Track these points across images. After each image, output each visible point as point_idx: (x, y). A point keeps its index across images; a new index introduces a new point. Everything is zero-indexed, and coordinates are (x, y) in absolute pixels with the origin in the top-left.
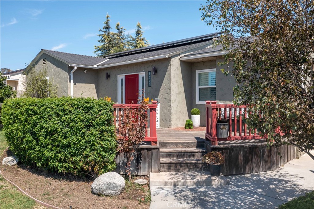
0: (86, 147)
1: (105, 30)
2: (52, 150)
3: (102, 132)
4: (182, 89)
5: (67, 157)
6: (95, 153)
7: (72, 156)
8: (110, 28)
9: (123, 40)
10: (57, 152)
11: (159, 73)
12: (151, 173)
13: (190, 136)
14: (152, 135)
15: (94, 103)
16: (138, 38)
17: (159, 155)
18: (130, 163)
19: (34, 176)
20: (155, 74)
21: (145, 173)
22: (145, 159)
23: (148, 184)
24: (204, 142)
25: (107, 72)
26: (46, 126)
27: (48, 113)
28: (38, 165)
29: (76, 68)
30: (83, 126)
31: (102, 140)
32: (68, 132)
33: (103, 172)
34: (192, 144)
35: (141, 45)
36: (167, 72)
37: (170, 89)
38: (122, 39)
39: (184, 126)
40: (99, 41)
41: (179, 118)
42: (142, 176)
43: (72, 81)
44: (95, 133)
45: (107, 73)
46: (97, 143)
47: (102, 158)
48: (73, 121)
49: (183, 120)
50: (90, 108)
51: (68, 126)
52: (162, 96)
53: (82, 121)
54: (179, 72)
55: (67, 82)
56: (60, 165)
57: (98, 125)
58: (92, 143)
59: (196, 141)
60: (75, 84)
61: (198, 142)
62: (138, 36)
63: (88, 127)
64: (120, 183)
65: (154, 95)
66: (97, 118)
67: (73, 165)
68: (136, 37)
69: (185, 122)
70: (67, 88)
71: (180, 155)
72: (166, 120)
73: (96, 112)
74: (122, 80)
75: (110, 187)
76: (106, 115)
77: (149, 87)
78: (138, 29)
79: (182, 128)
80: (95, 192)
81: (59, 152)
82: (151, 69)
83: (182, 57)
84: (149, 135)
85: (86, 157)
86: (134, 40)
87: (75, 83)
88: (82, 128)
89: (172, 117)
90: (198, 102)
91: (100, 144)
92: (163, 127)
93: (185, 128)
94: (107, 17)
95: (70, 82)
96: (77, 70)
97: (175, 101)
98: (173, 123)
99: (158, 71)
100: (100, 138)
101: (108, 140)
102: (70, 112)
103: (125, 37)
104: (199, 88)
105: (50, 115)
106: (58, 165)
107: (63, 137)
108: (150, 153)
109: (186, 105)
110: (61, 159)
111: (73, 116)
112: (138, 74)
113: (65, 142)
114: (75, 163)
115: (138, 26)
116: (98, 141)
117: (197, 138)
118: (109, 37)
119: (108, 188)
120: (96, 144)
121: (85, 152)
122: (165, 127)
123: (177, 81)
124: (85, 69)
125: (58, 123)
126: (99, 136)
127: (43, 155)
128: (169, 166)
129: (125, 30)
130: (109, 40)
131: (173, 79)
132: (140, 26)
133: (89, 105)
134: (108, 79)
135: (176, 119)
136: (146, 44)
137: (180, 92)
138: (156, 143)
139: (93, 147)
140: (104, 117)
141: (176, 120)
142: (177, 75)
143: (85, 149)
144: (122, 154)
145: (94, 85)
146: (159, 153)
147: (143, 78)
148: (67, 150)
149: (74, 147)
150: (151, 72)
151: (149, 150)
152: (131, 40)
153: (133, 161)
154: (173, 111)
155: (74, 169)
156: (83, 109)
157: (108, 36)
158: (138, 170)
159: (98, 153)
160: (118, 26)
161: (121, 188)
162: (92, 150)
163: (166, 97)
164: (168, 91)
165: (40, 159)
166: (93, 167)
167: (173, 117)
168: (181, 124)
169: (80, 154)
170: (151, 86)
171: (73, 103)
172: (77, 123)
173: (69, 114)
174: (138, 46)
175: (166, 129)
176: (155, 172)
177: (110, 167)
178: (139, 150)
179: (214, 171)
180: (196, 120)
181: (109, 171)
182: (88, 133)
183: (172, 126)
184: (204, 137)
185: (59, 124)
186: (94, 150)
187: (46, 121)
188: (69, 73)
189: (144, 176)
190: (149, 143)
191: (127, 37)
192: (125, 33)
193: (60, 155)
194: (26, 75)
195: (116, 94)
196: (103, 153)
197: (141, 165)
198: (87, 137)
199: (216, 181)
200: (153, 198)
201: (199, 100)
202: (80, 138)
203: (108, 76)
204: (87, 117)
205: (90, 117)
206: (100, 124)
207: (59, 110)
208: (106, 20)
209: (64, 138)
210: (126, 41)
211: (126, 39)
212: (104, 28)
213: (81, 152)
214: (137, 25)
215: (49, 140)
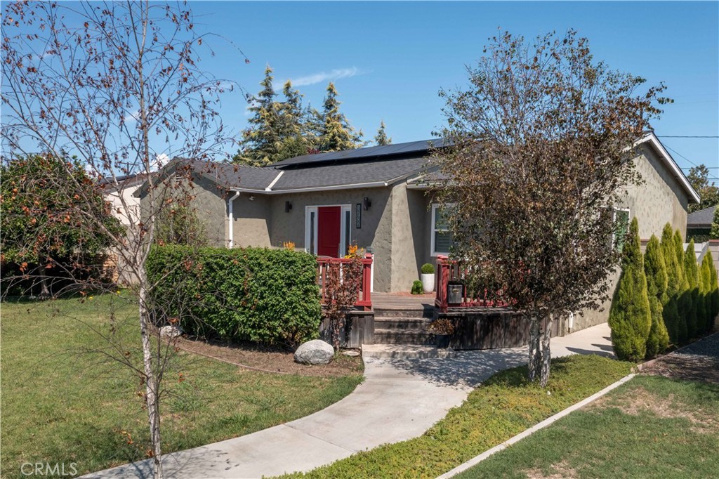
0: (287, 310)
1: (262, 98)
2: (243, 313)
3: (306, 292)
4: (409, 233)
5: (263, 322)
6: (298, 317)
7: (268, 320)
8: (272, 94)
9: (298, 118)
10: (250, 316)
11: (374, 207)
12: (363, 345)
13: (417, 302)
14: (365, 298)
15: (296, 257)
16: (329, 115)
17: (374, 324)
18: (337, 332)
19: (215, 348)
20: (367, 209)
21: (356, 345)
22: (355, 327)
23: (360, 356)
24: (432, 310)
25: (287, 200)
26: (237, 284)
27: (239, 267)
28: (221, 333)
29: (238, 193)
30: (283, 285)
31: (306, 302)
32: (265, 291)
33: (305, 341)
34: (417, 312)
35: (335, 130)
36: (387, 207)
37: (390, 233)
38: (297, 115)
39: (410, 291)
40: (251, 121)
41: (403, 277)
42: (352, 348)
43: (231, 215)
44: (298, 293)
45: (288, 202)
46: (300, 305)
47: (306, 323)
48: (271, 277)
49: (410, 282)
50: (291, 263)
51: (264, 284)
52: (377, 243)
53: (283, 278)
54: (405, 207)
55: (223, 216)
56: (252, 332)
57: (302, 283)
58: (294, 305)
59: (423, 308)
60: (236, 220)
61: (425, 310)
62: (330, 112)
63: (289, 285)
64: (329, 351)
65: (366, 242)
66: (300, 275)
67: (270, 331)
68: (325, 112)
69: (412, 285)
70: (224, 226)
71: (402, 324)
72: (384, 282)
73: (299, 268)
74: (313, 214)
75: (317, 354)
76: (311, 272)
77: (358, 228)
78: (330, 97)
79: (406, 293)
80: (300, 360)
81: (253, 315)
82: (361, 200)
83: (409, 184)
84: (361, 299)
85: (287, 321)
86: (320, 118)
87: (235, 218)
88: (282, 287)
89: (392, 276)
90: (433, 254)
91: (304, 306)
92: (377, 291)
93: (412, 293)
94: (268, 72)
95: (228, 216)
96: (239, 197)
97: (397, 251)
98: (393, 285)
99: (372, 205)
100: (304, 299)
101: (313, 302)
102: (267, 267)
103: (301, 112)
104: (436, 233)
105: (242, 271)
106: (250, 332)
107: (259, 297)
108: (362, 320)
109: (415, 258)
110: (254, 324)
111: (271, 272)
112: (340, 207)
113: (261, 303)
114: (272, 329)
115: (331, 90)
116: (301, 303)
117: (423, 305)
118: (271, 115)
119: (315, 356)
120: (299, 307)
121: (285, 315)
122: (381, 291)
123: (401, 220)
124: (251, 194)
125: (252, 281)
126: (303, 297)
127: (230, 320)
128: (386, 338)
129: (302, 96)
130: (271, 119)
131: (394, 219)
132: (334, 91)
133: (290, 259)
134: (288, 211)
135: (399, 279)
136: (345, 127)
137: (405, 239)
138: (370, 307)
139: (295, 311)
140: (309, 274)
141: (398, 282)
142: (401, 211)
143: (285, 313)
144: (327, 320)
145: (265, 220)
146: (373, 320)
147: (348, 213)
148: (264, 313)
149: (271, 309)
150: (360, 204)
151: (361, 316)
152: (315, 118)
153: (341, 329)
154: (393, 267)
155: (271, 337)
156: (284, 264)
157: (269, 111)
158: (347, 339)
159: (300, 317)
160: (288, 86)
161: (330, 356)
162: (294, 314)
163: (384, 246)
164: (388, 236)
165: (224, 325)
166: (294, 335)
167: (395, 276)
168: (406, 287)
169: (279, 319)
170: (360, 228)
171: (270, 256)
172: (277, 280)
173: (266, 269)
174: (329, 133)
175: (382, 293)
176: (368, 344)
177: (314, 334)
178: (349, 317)
179: (440, 342)
180: (429, 281)
181: (314, 338)
182: (289, 293)
183: (392, 290)
184: (434, 305)
185: (254, 281)
186: (296, 313)
187: (237, 278)
188: (227, 202)
189: (354, 349)
190: (361, 308)
191: (306, 111)
192: (303, 104)
193: (254, 320)
194: (139, 199)
195: (303, 238)
196: (307, 317)
197: (351, 335)
198: (289, 297)
199: (443, 352)
200: (366, 366)
201: (436, 251)
202: (281, 299)
203: (289, 207)
204: (289, 274)
205: (292, 273)
206: (303, 282)
207: (253, 264)
208: (265, 77)
209: (259, 299)
210: (303, 121)
211: (304, 116)
212: (260, 95)
213: (281, 315)
214: (328, 87)
215: (240, 301)
